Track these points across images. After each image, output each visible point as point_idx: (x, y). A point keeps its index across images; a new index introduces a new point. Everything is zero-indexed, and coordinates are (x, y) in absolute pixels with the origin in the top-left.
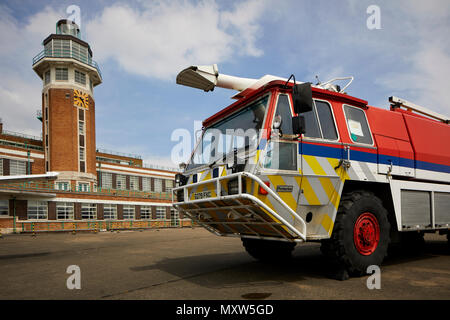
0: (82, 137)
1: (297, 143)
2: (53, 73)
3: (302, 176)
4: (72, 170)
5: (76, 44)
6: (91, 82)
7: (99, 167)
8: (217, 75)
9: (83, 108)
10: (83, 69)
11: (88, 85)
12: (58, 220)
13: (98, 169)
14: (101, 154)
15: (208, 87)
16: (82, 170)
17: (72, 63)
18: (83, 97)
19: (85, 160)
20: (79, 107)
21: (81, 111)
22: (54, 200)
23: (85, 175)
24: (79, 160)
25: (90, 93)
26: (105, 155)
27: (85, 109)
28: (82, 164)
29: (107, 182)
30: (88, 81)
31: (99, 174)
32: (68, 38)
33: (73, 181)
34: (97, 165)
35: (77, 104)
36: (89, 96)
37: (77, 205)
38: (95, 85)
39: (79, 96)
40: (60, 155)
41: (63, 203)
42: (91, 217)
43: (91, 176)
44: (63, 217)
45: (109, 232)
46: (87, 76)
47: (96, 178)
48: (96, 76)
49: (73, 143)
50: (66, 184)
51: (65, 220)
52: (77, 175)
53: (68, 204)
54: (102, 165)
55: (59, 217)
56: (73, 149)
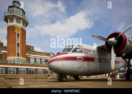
0: (18, 44)
4: (14, 56)
5: (16, 9)
6: (24, 23)
7: (29, 55)
10: (19, 18)
11: (22, 24)
16: (18, 56)
17: (14, 15)
18: (19, 28)
19: (19, 52)
20: (17, 32)
21: (18, 34)
23: (19, 58)
27: (20, 32)
28: (18, 53)
29: (32, 61)
30: (21, 22)
32: (14, 6)
33: (14, 60)
36: (22, 28)
39: (17, 28)
40: (10, 50)
43: (22, 58)
46: (21, 20)
47: (25, 59)
49: (15, 46)
52: (16, 58)
54: (30, 55)
56: (14, 48)
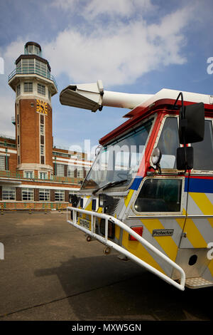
0: (42, 137)
1: (183, 178)
2: (22, 87)
3: (186, 218)
4: (35, 162)
5: (38, 62)
6: (49, 92)
7: (55, 160)
8: (102, 94)
9: (43, 114)
10: (44, 82)
11: (47, 96)
12: (23, 201)
13: (54, 162)
14: (57, 150)
15: (94, 107)
16: (43, 162)
17: (35, 78)
18: (43, 106)
19: (44, 155)
20: (40, 114)
21: (42, 117)
22: (20, 186)
23: (44, 166)
24: (40, 155)
25: (48, 102)
26: (60, 150)
27: (45, 114)
28: (43, 157)
29: (60, 171)
30: (47, 92)
31: (55, 166)
32: (33, 57)
33: (36, 171)
34: (53, 158)
35: (39, 111)
36: (48, 105)
37: (36, 190)
38: (52, 95)
39: (41, 104)
40: (27, 151)
41: (26, 189)
42: (46, 200)
43: (48, 167)
44: (26, 199)
45: (58, 212)
46: (47, 88)
47: (52, 168)
48: (53, 88)
49: (36, 142)
50: (31, 173)
51: (28, 201)
52: (39, 166)
53: (30, 189)
54: (57, 159)
55: (24, 199)
56: (36, 147)
